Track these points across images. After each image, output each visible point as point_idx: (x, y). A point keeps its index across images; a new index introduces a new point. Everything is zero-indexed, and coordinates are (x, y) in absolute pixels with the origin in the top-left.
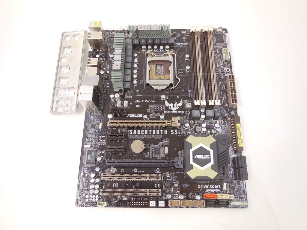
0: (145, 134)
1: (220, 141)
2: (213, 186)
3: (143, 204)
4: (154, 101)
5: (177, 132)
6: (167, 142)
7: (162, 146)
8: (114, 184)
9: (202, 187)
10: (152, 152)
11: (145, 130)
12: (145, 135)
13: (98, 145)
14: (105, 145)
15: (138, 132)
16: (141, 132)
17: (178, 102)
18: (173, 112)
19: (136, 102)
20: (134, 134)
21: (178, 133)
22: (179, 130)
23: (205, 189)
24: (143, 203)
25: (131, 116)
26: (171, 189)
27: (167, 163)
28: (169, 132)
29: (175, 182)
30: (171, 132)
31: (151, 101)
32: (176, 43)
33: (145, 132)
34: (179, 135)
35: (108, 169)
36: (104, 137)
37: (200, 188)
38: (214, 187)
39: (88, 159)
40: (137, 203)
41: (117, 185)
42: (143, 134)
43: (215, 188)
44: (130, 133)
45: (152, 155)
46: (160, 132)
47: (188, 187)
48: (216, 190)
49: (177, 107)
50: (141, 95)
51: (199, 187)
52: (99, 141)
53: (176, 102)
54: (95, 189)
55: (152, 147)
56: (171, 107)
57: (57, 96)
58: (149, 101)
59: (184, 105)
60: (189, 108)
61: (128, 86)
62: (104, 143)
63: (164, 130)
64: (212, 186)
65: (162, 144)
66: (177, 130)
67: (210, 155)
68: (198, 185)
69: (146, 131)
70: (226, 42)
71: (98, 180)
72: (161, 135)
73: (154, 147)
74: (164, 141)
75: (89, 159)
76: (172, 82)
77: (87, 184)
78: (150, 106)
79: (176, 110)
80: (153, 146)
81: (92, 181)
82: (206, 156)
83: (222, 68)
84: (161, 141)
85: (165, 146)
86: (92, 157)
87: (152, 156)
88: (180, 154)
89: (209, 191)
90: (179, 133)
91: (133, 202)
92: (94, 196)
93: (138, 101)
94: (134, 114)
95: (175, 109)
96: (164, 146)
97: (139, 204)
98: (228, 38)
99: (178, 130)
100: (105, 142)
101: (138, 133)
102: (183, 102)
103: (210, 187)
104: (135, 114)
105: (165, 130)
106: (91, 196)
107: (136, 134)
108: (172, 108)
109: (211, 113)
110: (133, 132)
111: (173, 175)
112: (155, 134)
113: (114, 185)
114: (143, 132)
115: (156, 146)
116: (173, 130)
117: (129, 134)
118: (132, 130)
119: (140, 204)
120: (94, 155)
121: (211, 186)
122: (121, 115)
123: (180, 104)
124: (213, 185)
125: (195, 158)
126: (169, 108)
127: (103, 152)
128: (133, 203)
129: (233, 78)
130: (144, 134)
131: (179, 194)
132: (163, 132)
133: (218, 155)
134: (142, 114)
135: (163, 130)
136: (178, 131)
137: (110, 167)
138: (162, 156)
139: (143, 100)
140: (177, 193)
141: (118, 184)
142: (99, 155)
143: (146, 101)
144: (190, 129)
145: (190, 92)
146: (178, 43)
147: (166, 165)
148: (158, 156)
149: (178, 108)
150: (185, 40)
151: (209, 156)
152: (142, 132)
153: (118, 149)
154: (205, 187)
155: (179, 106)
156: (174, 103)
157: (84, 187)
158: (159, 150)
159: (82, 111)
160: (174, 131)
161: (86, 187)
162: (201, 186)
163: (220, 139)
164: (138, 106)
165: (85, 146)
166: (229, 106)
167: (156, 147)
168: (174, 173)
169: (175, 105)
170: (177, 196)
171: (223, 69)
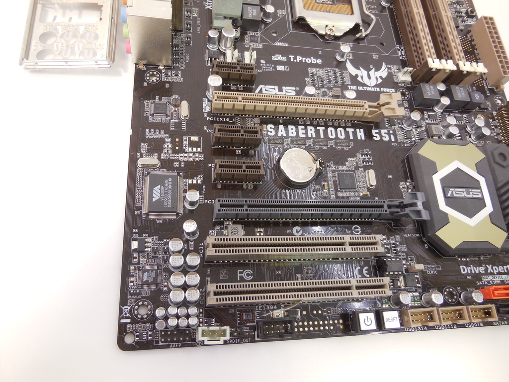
0: (310, 136)
1: (493, 157)
2: (494, 268)
3: (332, 328)
4: (319, 61)
5: (387, 136)
6: (366, 158)
7: (357, 168)
8: (240, 273)
9: (471, 270)
10: (335, 182)
11: (309, 128)
12: (310, 139)
13: (180, 162)
14: (200, 161)
15: (290, 131)
16: (297, 131)
17: (378, 69)
18: (369, 89)
19: (274, 58)
20: (279, 135)
21: (390, 137)
22: (391, 132)
23: (478, 277)
24: (331, 322)
25: (266, 90)
26: (399, 280)
27: (386, 207)
28: (369, 135)
29: (404, 259)
30: (374, 134)
31: (313, 60)
33: (309, 132)
34: (393, 142)
35: (218, 228)
36: (195, 139)
37: (468, 274)
38: (497, 271)
39: (154, 200)
40: (314, 326)
41: (248, 275)
42: (304, 136)
43: (499, 273)
44: (269, 133)
45: (336, 191)
46: (347, 133)
47: (438, 272)
48: (504, 277)
49: (377, 78)
50: (286, 45)
51: (464, 271)
52: (182, 150)
53: (371, 67)
54: (189, 286)
55: (333, 171)
56: (362, 77)
57: (42, 20)
58: (308, 61)
59: (390, 75)
60: (404, 82)
61: (255, 14)
62: (197, 155)
63: (355, 130)
64: (492, 269)
65: (357, 163)
66: (386, 131)
67: (480, 188)
68: (461, 267)
69: (311, 131)
71: (194, 260)
72: (351, 140)
73: (337, 171)
74: (359, 155)
75: (156, 197)
76: (360, 21)
77: (153, 275)
78: (310, 70)
79: (376, 86)
80: (333, 167)
81: (176, 261)
82: (474, 190)
84: (354, 156)
85: (366, 168)
86: (165, 193)
87: (336, 193)
88: (404, 187)
89: (489, 282)
90: (393, 139)
91: (300, 324)
92: (182, 311)
93: (278, 57)
94: (273, 87)
95: (373, 82)
96: (361, 167)
97: (319, 325)
99: (389, 131)
100: (200, 153)
101: (291, 135)
102: (389, 68)
103: (489, 272)
104: (275, 85)
105: (358, 130)
106: (172, 310)
107: (285, 135)
108: (366, 81)
109: (463, 94)
110: (277, 130)
111: (396, 241)
112: (335, 139)
113: (239, 275)
114: (304, 132)
115: (341, 167)
116: (377, 131)
117: (267, 135)
118: (273, 126)
119: (322, 328)
120: (170, 187)
121: (489, 267)
122: (237, 87)
123: (383, 73)
124: (493, 265)
125: (449, 195)
126: (359, 79)
127: (198, 180)
128: (303, 326)
129: (493, 24)
130: (307, 138)
131: (420, 293)
132: (355, 133)
133: (498, 189)
134: (294, 88)
135: (353, 130)
136: (389, 134)
137: (222, 223)
138: (361, 194)
139: (291, 57)
140: (416, 291)
141: (250, 272)
142: (187, 188)
143: (299, 58)
144: (416, 130)
145: (399, 50)
147: (385, 212)
148: (352, 194)
149: (380, 81)
151: (479, 191)
152: (301, 132)
153: (247, 167)
154: (477, 272)
155: (381, 77)
156: (368, 70)
157: (146, 283)
158: (352, 177)
159: (122, 70)
160: (380, 133)
161: (152, 283)
162: (469, 268)
163: (492, 154)
164: (280, 68)
165: (140, 162)
166: (487, 85)
167: (343, 171)
168: (398, 238)
169: (372, 73)
170: (416, 296)
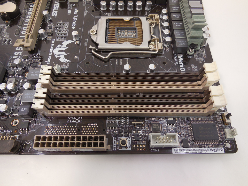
0: (26, 20)
4: (73, 28)
5: (17, 54)
6: (6, 42)
17: (66, 57)
18: (51, 50)
21: (16, 56)
25: (56, 5)
31: (74, 25)
32: (182, 56)
34: (12, 57)
42: (27, 17)
49: (59, 55)
50: (85, 15)
53: (68, 54)
55: (4, 27)
56: (60, 47)
58: (74, 23)
59: (61, 64)
65: (5, 37)
66: (20, 54)
70: (201, 146)
78: (67, 23)
79: (53, 54)
80: (6, 27)
83: (131, 132)
93: (76, 11)
95: (56, 53)
96: (2, 39)
98: (212, 152)
99: (20, 56)
101: (29, 12)
102: (66, 64)
104: (58, 9)
107: (29, 10)
108: (57, 49)
112: (22, 29)
115: (5, 30)
116: (22, 50)
117: (31, 5)
123: (63, 60)
139: (77, 16)
143: (76, 19)
144: (17, 72)
146: (182, 59)
149: (57, 57)
150: (191, 70)
155: (60, 58)
160: (20, 51)
164: (69, 11)
167: (3, 31)
171: (128, 133)
